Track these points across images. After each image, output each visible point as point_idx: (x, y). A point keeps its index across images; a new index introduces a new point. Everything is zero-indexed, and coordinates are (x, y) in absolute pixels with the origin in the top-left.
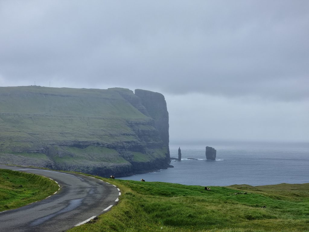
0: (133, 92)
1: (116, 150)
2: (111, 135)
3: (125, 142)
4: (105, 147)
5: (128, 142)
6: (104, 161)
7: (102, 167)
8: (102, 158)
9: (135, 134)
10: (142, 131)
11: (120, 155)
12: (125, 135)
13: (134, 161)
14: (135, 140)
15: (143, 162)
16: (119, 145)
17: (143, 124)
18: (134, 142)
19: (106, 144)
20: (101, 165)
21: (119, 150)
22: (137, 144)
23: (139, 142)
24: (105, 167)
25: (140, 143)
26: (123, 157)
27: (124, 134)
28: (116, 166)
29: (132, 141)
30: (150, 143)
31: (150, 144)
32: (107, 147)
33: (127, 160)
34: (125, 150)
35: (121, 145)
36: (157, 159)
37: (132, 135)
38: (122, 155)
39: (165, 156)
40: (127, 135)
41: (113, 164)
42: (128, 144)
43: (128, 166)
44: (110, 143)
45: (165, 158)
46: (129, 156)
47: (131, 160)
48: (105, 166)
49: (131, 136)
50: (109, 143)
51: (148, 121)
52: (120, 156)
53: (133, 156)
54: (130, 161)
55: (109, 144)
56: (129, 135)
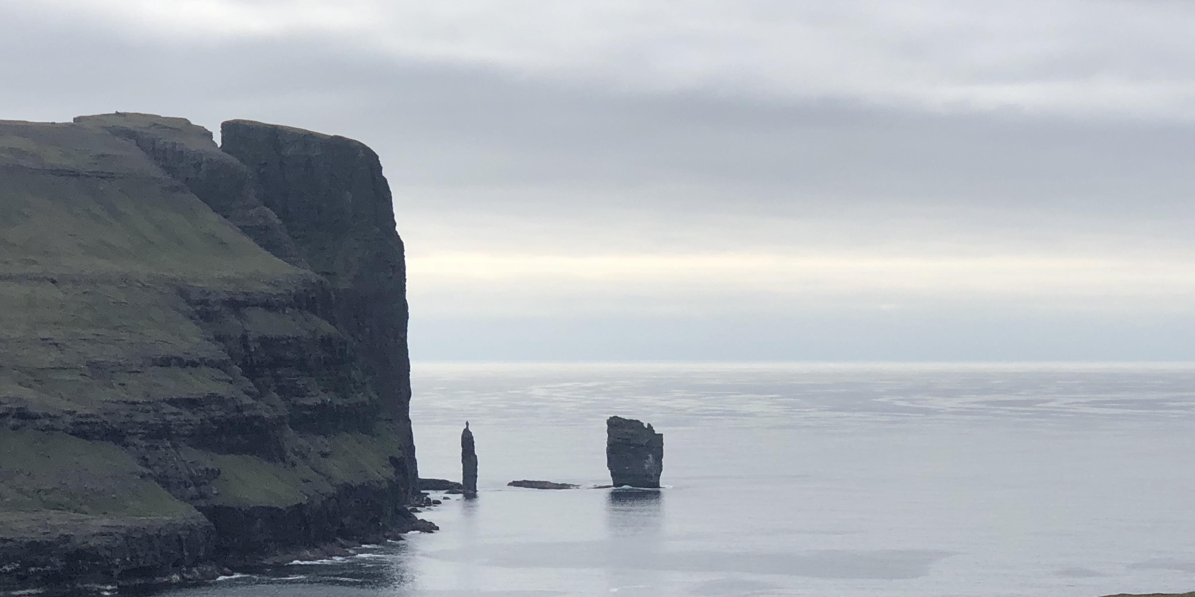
0: (210, 135)
1: (126, 446)
2: (95, 366)
3: (172, 402)
4: (65, 431)
5: (192, 403)
6: (58, 507)
7: (43, 538)
8: (47, 492)
9: (225, 357)
10: (265, 342)
11: (146, 471)
12: (169, 365)
13: (218, 502)
14: (222, 389)
15: (270, 508)
16: (140, 418)
17: (268, 306)
18: (220, 400)
19: (69, 413)
20: (40, 530)
21: (144, 443)
22: (239, 409)
23: (248, 401)
24: (67, 538)
25: (251, 407)
26: (164, 481)
27: (165, 362)
28: (123, 531)
29: (215, 399)
30: (309, 401)
31: (309, 408)
32: (73, 434)
33: (182, 498)
34: (174, 446)
35: (151, 418)
36: (348, 490)
37: (211, 364)
38: (158, 470)
39: (390, 472)
40: (182, 363)
41: (106, 522)
42: (187, 414)
43: (191, 529)
44: (88, 412)
45: (390, 481)
46: (192, 477)
47: (202, 496)
48: (62, 531)
49: (204, 369)
50: (81, 410)
51: (293, 291)
52: (143, 477)
53: (215, 474)
54: (202, 503)
55: (87, 416)
56: (194, 364)
